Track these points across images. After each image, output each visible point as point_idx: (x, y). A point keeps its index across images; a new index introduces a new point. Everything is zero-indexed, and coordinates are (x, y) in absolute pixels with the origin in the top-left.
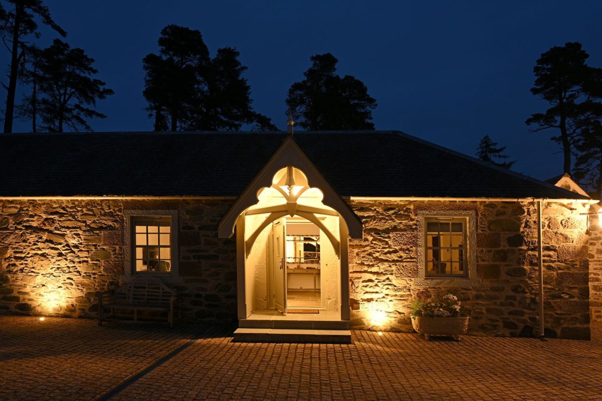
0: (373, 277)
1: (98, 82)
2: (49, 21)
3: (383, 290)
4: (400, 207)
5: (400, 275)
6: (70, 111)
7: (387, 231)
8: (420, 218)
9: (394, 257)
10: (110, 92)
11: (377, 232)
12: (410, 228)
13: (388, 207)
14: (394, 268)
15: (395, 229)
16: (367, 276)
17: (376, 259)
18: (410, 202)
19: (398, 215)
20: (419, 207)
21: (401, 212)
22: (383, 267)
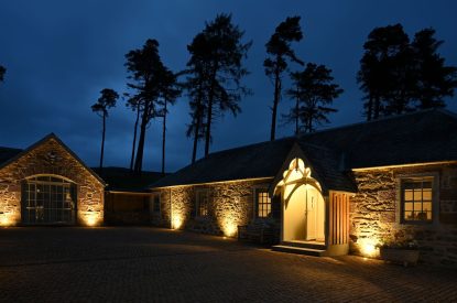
0: (367, 222)
1: (334, 86)
2: (294, 59)
3: (372, 230)
4: (384, 173)
5: (383, 221)
6: (316, 111)
7: (376, 190)
8: (398, 180)
9: (379, 208)
10: (341, 91)
11: (369, 191)
12: (390, 187)
13: (377, 174)
14: (379, 215)
15: (381, 188)
16: (363, 221)
17: (369, 209)
18: (391, 169)
19: (383, 179)
20: (397, 172)
21: (385, 177)
22: (372, 215)
